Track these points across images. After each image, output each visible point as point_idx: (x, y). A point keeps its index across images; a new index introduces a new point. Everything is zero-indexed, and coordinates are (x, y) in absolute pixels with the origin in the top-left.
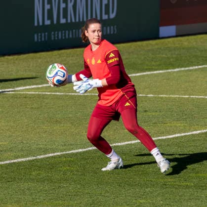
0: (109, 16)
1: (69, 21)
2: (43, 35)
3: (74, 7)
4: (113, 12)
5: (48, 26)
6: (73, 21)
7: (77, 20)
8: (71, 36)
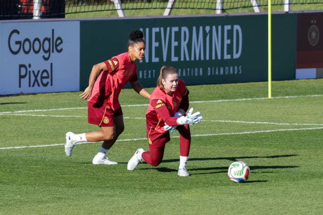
0: (232, 56)
1: (182, 59)
2: (150, 72)
3: (189, 45)
4: (237, 52)
5: (155, 63)
6: (188, 59)
7: (193, 59)
8: (184, 74)
